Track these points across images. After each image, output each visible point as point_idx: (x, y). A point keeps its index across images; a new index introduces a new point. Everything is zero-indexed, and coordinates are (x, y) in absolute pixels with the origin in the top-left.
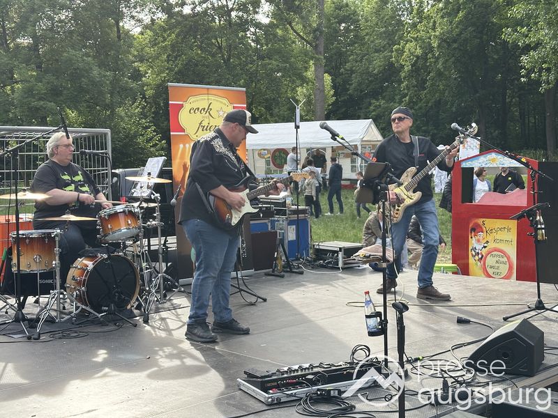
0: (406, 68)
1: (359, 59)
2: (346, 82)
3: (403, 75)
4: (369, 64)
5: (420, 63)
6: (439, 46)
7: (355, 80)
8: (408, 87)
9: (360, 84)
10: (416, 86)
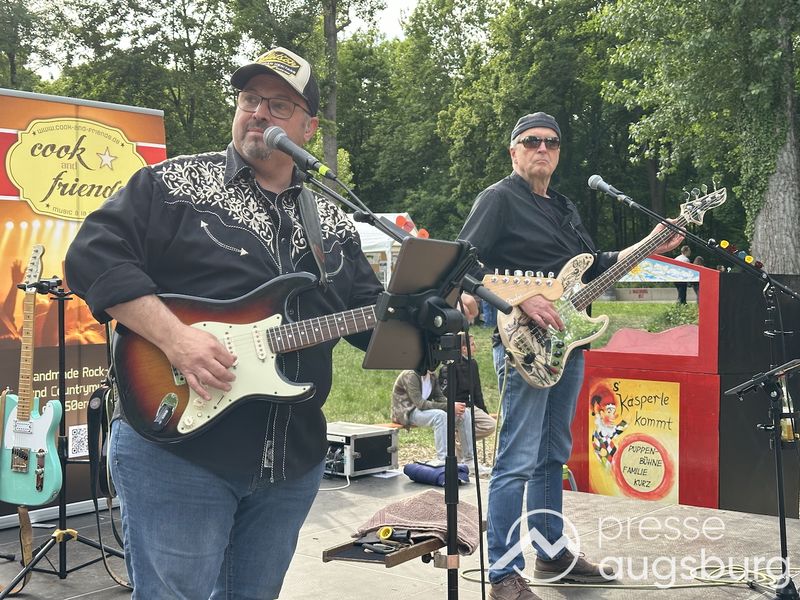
0: (457, 144)
1: (388, 130)
2: (370, 163)
3: (452, 153)
4: (403, 139)
5: (477, 136)
6: (504, 113)
7: (383, 161)
8: (459, 172)
9: (390, 167)
10: (472, 170)
